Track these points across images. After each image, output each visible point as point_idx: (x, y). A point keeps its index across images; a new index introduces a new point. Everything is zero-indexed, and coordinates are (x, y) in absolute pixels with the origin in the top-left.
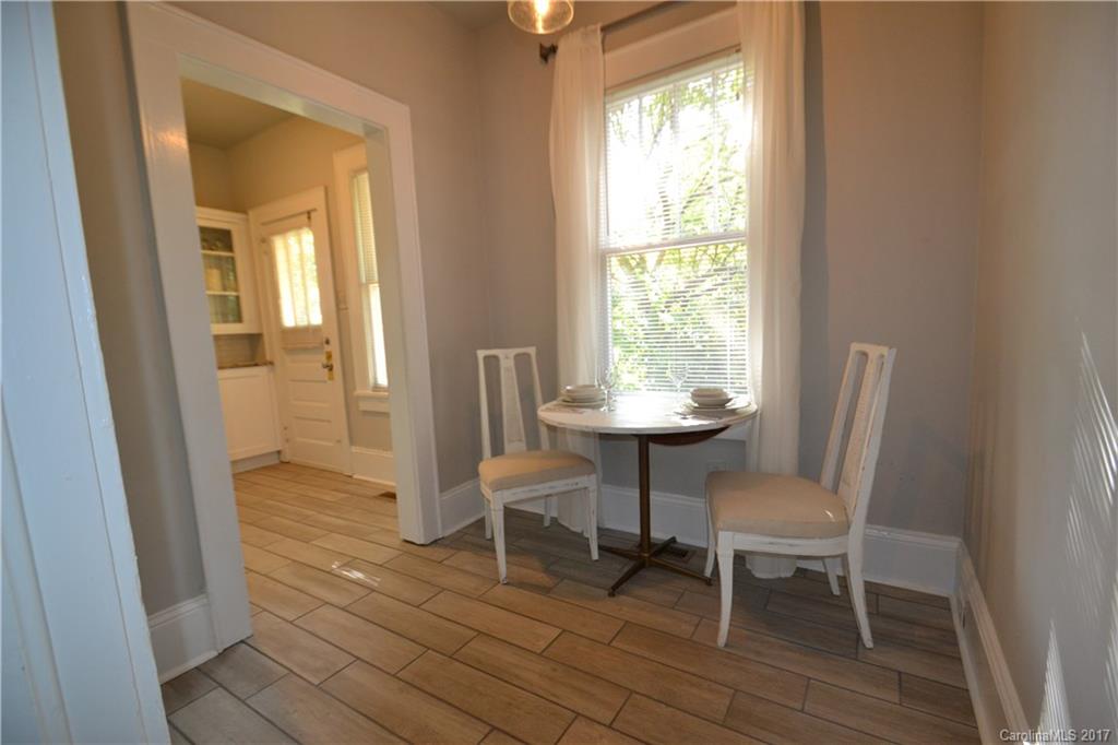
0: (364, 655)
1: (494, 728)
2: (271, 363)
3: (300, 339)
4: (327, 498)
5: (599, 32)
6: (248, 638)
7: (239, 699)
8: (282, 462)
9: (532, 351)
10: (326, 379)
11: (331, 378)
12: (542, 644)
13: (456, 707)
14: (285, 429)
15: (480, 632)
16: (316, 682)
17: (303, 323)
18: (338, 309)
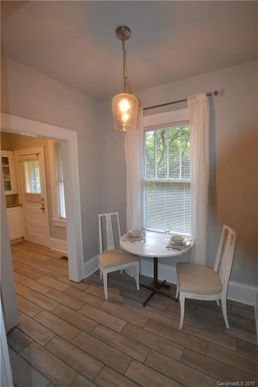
0: (59, 333)
1: (105, 365)
2: (21, 205)
3: (32, 198)
4: (42, 259)
5: (142, 110)
6: (18, 325)
7: (16, 352)
8: (24, 241)
9: (117, 214)
10: (42, 212)
11: (44, 213)
12: (121, 328)
13: (92, 356)
14: (26, 229)
15: (99, 323)
16: (43, 345)
17: (34, 192)
18: (47, 189)
